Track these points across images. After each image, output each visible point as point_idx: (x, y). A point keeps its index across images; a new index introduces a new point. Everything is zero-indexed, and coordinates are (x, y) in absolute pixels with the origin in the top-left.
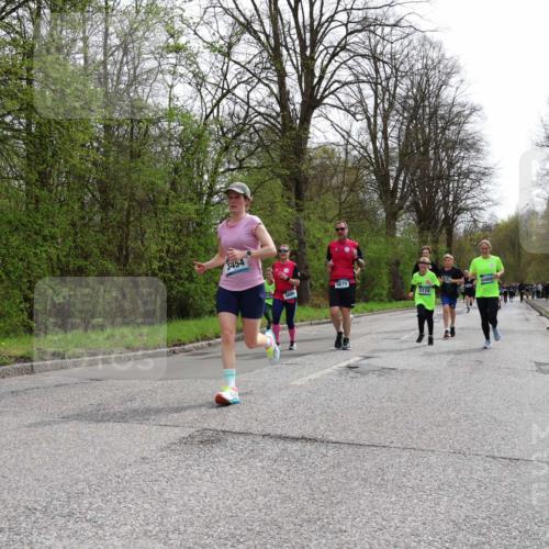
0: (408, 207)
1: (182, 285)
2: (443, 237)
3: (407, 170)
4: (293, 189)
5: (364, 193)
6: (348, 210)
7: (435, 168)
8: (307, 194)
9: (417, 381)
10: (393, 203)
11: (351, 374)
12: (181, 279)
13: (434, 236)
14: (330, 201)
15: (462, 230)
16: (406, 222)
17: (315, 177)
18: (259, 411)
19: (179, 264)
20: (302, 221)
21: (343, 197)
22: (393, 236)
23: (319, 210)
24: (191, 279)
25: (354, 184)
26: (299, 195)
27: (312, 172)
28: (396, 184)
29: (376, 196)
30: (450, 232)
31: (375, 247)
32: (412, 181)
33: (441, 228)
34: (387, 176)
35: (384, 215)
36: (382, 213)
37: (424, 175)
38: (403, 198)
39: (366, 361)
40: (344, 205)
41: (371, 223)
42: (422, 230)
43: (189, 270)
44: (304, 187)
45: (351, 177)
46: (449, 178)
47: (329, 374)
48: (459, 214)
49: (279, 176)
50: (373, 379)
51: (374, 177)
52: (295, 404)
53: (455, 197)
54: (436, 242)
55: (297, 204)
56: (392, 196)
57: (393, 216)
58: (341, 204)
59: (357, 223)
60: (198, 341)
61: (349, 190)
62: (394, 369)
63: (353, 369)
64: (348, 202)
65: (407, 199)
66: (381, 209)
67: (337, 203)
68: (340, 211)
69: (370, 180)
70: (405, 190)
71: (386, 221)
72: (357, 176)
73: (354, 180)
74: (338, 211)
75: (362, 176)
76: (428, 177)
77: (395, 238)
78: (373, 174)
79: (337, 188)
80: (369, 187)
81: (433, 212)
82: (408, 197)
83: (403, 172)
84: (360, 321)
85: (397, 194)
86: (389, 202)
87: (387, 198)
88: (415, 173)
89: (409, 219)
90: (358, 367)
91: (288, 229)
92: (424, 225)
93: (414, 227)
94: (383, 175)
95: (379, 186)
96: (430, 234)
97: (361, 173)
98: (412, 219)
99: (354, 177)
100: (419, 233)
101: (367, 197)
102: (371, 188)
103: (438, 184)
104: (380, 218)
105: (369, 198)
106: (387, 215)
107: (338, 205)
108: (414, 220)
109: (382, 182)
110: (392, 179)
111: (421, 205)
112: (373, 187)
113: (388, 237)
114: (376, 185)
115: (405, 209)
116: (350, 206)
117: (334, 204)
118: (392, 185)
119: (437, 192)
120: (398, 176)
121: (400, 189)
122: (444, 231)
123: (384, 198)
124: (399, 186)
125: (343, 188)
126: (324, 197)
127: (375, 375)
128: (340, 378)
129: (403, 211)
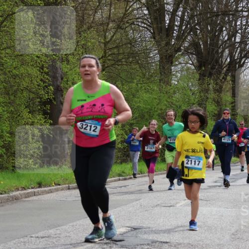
0: (186, 50)
2: (228, 86)
3: (187, 2)
5: (134, 30)
10: (168, 44)
13: (217, 84)
14: (93, 39)
20: (58, 64)
21: (109, 35)
22: (168, 83)
25: (121, 20)
28: (172, 20)
29: (148, 34)
30: (234, 80)
31: (146, 96)
32: (192, 17)
33: (226, 75)
34: (161, 11)
35: (157, 58)
36: (155, 56)
39: (134, 233)
40: (110, 46)
42: (202, 76)
45: (118, 11)
46: (236, 14)
51: (146, 12)
53: (243, 37)
54: (219, 90)
56: (168, 35)
57: (168, 60)
58: (106, 44)
59: (125, 67)
61: (116, 27)
62: (167, 242)
63: (118, 243)
64: (115, 41)
65: (185, 39)
66: (155, 50)
67: (102, 43)
68: (105, 52)
69: (141, 16)
70: (184, 28)
71: (160, 66)
72: (126, 11)
73: (122, 15)
74: (103, 52)
75: (133, 10)
76: (212, 12)
77: (171, 86)
78: (146, 8)
79: (102, 24)
80: (140, 24)
81: (216, 56)
82: (186, 37)
83: (181, 6)
84: (127, 184)
85: (173, 33)
86: (164, 42)
87: (161, 38)
88: (195, 8)
89: (187, 63)
90: (123, 240)
91: (42, 73)
92: (205, 70)
93: (193, 73)
94: (157, 9)
95: (152, 23)
96: (212, 81)
97: (130, 7)
98: (191, 63)
99: (122, 11)
100: (199, 79)
101: (137, 35)
102: (143, 25)
103: (223, 20)
104: (153, 61)
105: (140, 37)
106: (161, 58)
107: (103, 46)
108: (193, 64)
109: (156, 19)
110: (168, 15)
111: (202, 47)
112: (145, 24)
113: (162, 84)
114: (149, 22)
115: (183, 51)
116: (116, 47)
117: (97, 43)
118: (168, 22)
119: (221, 31)
120: (175, 11)
121: (177, 26)
122: (229, 78)
123: (157, 38)
124: (176, 23)
125: (108, 24)
126: (86, 35)
129: (180, 53)
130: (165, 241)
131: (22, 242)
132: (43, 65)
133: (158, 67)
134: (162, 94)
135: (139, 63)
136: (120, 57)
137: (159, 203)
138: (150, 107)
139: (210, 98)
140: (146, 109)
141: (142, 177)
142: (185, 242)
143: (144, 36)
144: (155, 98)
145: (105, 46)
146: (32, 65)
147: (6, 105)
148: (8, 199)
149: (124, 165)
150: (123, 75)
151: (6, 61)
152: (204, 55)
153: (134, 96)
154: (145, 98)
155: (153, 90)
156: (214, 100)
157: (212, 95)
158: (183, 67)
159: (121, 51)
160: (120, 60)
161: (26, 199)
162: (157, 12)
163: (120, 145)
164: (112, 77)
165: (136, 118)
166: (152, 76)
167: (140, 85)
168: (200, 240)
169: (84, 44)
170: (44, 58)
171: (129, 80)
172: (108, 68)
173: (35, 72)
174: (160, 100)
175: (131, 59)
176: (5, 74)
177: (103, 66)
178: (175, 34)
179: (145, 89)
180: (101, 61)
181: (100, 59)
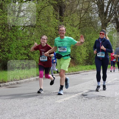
1: (5, 54)
3: (113, 2)
4: (59, 11)
5: (92, 13)
6: (84, 21)
8: (65, 13)
10: (105, 19)
11: (84, 98)
12: (4, 51)
14: (76, 17)
18: (41, 114)
19: (4, 44)
21: (82, 15)
23: (71, 21)
24: (9, 52)
25: (87, 9)
26: (61, 14)
28: (107, 9)
29: (97, 15)
32: (115, 8)
34: (103, 6)
35: (101, 24)
36: (100, 23)
38: (110, 16)
39: (91, 93)
40: (82, 19)
41: (94, 28)
42: (118, 32)
43: (8, 47)
44: (64, 10)
47: (73, 98)
49: (52, 4)
50: (94, 101)
51: (97, 6)
52: (58, 112)
55: (60, 18)
56: (105, 15)
57: (105, 25)
58: (81, 18)
59: (88, 28)
60: (12, 81)
61: (85, 12)
62: (104, 96)
63: (85, 96)
64: (84, 17)
65: (112, 17)
66: (100, 21)
67: (79, 18)
68: (80, 22)
69: (95, 7)
70: (111, 12)
72: (89, 5)
73: (87, 7)
74: (79, 22)
75: (91, 6)
78: (97, 5)
79: (79, 11)
80: (94, 11)
82: (113, 16)
83: (111, 3)
84: (88, 74)
85: (107, 14)
86: (104, 18)
87: (102, 16)
88: (117, 4)
89: (112, 26)
90: (87, 95)
91: (56, 30)
93: (115, 30)
94: (101, 5)
95: (99, 10)
97: (91, 4)
98: (114, 26)
102: (95, 11)
104: (99, 25)
105: (94, 16)
106: (102, 24)
107: (79, 19)
108: (115, 27)
109: (100, 9)
110: (105, 7)
114: (98, 10)
115: (111, 22)
116: (85, 20)
117: (77, 18)
118: (105, 10)
120: (108, 5)
121: (109, 12)
123: (101, 16)
124: (109, 11)
125: (82, 11)
126: (73, 15)
127: (95, 99)
128: (78, 100)
129: (110, 22)
130: (103, 96)
132: (56, 27)
133: (101, 28)
135: (93, 26)
136: (86, 24)
141: (94, 71)
142: (111, 96)
145: (80, 19)
146: (52, 27)
149: (86, 66)
150: (87, 31)
151: (42, 25)
153: (91, 39)
158: (111, 28)
159: (86, 21)
160: (86, 25)
162: (101, 6)
163: (85, 58)
164: (82, 32)
165: (92, 48)
167: (93, 35)
169: (72, 19)
170: (57, 24)
171: (89, 33)
172: (81, 28)
173: (53, 29)
175: (90, 25)
176: (42, 30)
177: (79, 27)
178: (108, 15)
179: (96, 36)
180: (79, 25)
181: (78, 24)
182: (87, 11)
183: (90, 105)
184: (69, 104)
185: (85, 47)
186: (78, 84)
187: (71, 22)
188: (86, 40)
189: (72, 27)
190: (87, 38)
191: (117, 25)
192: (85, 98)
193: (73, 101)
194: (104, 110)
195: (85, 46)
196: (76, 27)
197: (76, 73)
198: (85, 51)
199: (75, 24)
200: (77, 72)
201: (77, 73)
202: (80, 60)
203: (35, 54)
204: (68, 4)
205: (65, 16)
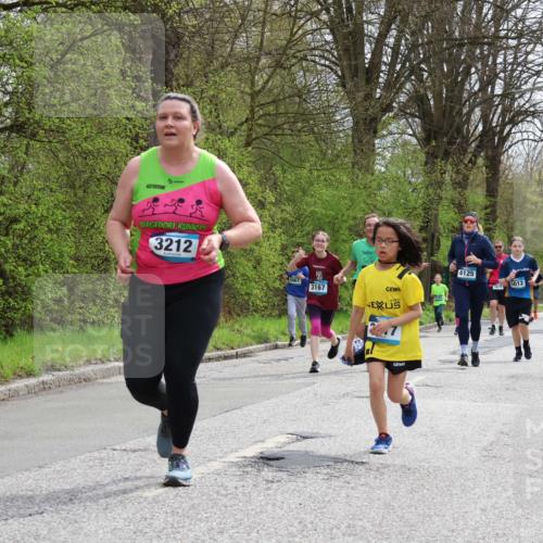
0: (403, 108)
2: (479, 174)
3: (404, 21)
5: (306, 71)
6: (271, 109)
7: (465, 20)
8: (179, 70)
9: (412, 491)
10: (369, 96)
11: (268, 473)
13: (458, 172)
14: (231, 86)
15: (520, 161)
16: (398, 139)
17: (198, 32)
21: (260, 80)
22: (369, 170)
25: (283, 51)
27: (189, 20)
28: (377, 53)
29: (332, 79)
30: (494, 164)
31: (326, 193)
32: (413, 48)
34: (358, 36)
35: (349, 122)
36: (344, 119)
37: (442, 34)
39: (302, 446)
40: (261, 99)
41: (319, 138)
42: (431, 157)
45: (277, 36)
46: (495, 43)
48: (514, 122)
51: (329, 38)
53: (508, 85)
54: (462, 184)
55: (155, 93)
56: (368, 81)
57: (368, 126)
58: (254, 95)
59: (289, 139)
61: (273, 65)
62: (363, 463)
63: (271, 462)
64: (270, 91)
65: (400, 88)
66: (345, 108)
67: (247, 93)
68: (252, 111)
69: (320, 44)
70: (398, 67)
71: (353, 137)
72: (292, 35)
73: (285, 42)
74: (248, 112)
75: (304, 35)
76: (450, 38)
77: (373, 174)
78: (328, 31)
79: (247, 59)
80: (317, 59)
81: (457, 119)
82: (403, 84)
83: (393, 26)
84: (290, 356)
85: (379, 76)
86: (362, 94)
87: (356, 85)
88: (421, 31)
89: (404, 133)
90: (282, 458)
91: (136, 148)
92: (437, 146)
93: (414, 152)
94: (350, 33)
95: (339, 58)
96: (449, 167)
97: (300, 28)
98: (411, 133)
99: (284, 35)
100: (426, 163)
101: (312, 80)
102: (323, 62)
103: (471, 55)
104: (341, 128)
105: (317, 83)
106: (356, 123)
107: (248, 99)
108: (414, 135)
109: (346, 50)
110: (370, 43)
111: (432, 103)
112: (326, 59)
113: (357, 171)
114: (333, 56)
115: (395, 110)
116: (273, 102)
117: (238, 95)
118: (369, 56)
119: (467, 74)
120: (383, 36)
121: (385, 64)
122: (480, 161)
123: (349, 85)
124: (385, 59)
125: (259, 59)
126: (217, 79)
127: (321, 477)
128: (241, 483)
129: (391, 114)
130: (359, 460)
131: (96, 459)
132: (137, 135)
133: (350, 140)
134: (356, 190)
135: (314, 133)
136: (280, 121)
137: (349, 390)
138: (333, 214)
139: (446, 198)
140: (328, 217)
142: (396, 463)
143: (324, 82)
144: (344, 198)
145: (253, 99)
146: (118, 134)
147: (68, 208)
148: (71, 380)
150: (285, 154)
151: (70, 125)
152: (435, 119)
154: (325, 197)
155: (341, 183)
156: (453, 203)
157: (448, 192)
158: (395, 141)
159: (282, 110)
160: (279, 127)
161: (105, 381)
162: (349, 38)
163: (278, 282)
164: (264, 157)
166: (338, 156)
167: (315, 173)
168: (424, 460)
169: (213, 96)
170: (139, 121)
171: (296, 163)
172: (257, 141)
173: (122, 146)
174: (352, 200)
175: (300, 125)
176: (67, 149)
177: (249, 136)
178: (383, 78)
179: (325, 180)
180: (244, 127)
181: (242, 124)
182: (282, 59)
183: (293, 506)
184: (196, 501)
185: (279, 231)
186: (240, 408)
187: (211, 112)
188: (281, 195)
189: (212, 137)
190: (287, 188)
191: (424, 129)
192: (275, 474)
193: (217, 489)
194: (358, 529)
195: (275, 227)
196: (232, 134)
197: (233, 352)
198: (278, 248)
199: (229, 124)
200: (239, 347)
201: (237, 356)
202: (255, 292)
203: (33, 264)
204: (194, 27)
205: (181, 82)
